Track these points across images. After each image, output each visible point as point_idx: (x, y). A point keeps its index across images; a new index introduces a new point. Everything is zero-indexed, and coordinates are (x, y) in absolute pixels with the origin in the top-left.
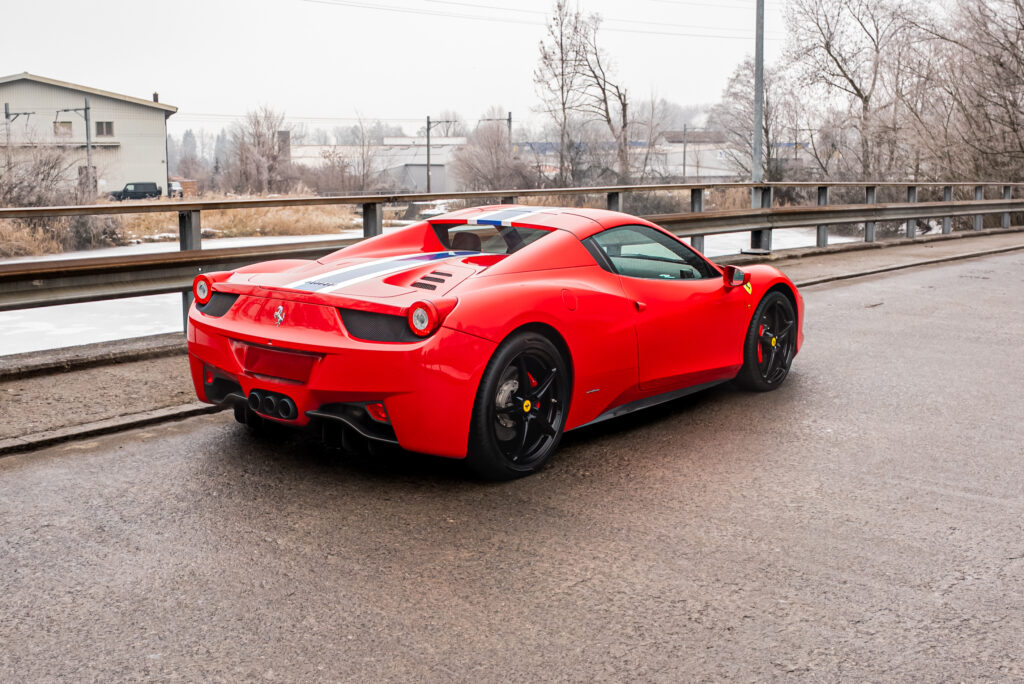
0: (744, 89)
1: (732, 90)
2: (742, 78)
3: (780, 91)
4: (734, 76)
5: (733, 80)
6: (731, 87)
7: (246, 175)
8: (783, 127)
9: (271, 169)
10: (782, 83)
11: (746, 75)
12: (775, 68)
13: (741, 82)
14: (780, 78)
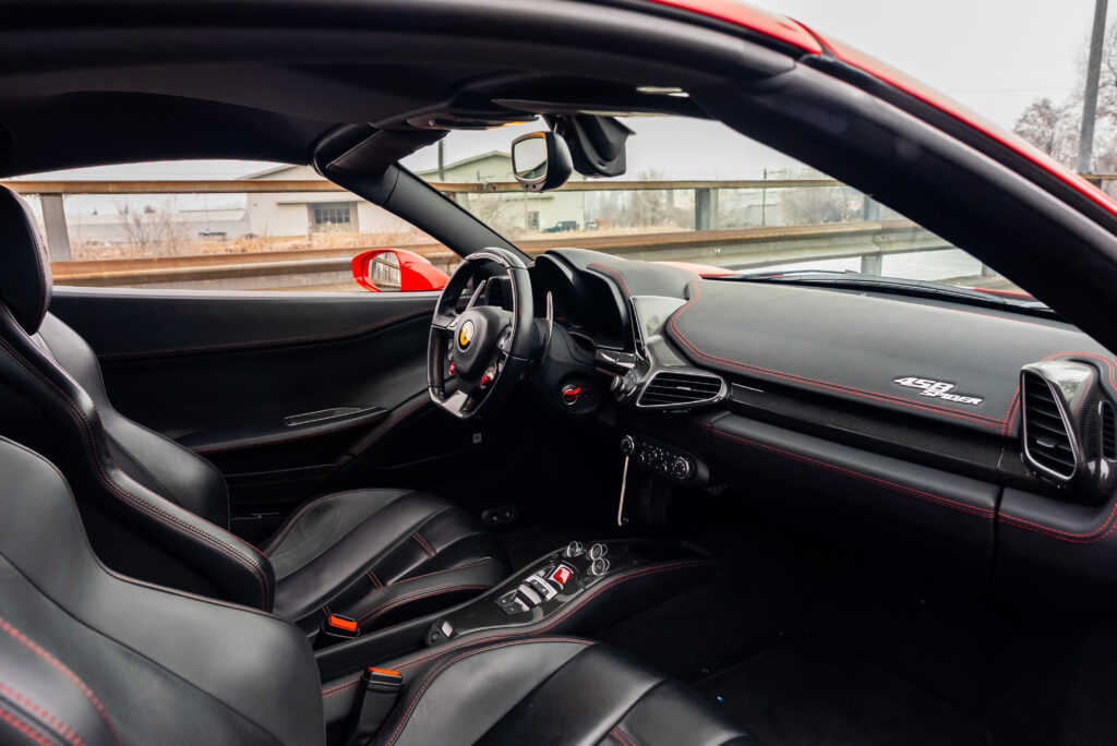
0: (1031, 127)
1: (1019, 129)
2: (1029, 118)
3: (1065, 127)
4: (1022, 117)
5: (1021, 121)
6: (1018, 126)
7: (637, 215)
8: (1067, 157)
9: (653, 210)
10: (1068, 119)
11: (1033, 116)
12: (1062, 107)
13: (1028, 122)
14: (1066, 116)
